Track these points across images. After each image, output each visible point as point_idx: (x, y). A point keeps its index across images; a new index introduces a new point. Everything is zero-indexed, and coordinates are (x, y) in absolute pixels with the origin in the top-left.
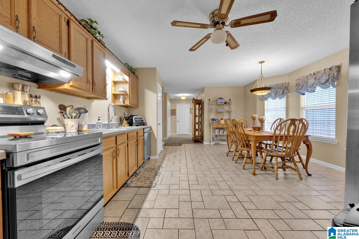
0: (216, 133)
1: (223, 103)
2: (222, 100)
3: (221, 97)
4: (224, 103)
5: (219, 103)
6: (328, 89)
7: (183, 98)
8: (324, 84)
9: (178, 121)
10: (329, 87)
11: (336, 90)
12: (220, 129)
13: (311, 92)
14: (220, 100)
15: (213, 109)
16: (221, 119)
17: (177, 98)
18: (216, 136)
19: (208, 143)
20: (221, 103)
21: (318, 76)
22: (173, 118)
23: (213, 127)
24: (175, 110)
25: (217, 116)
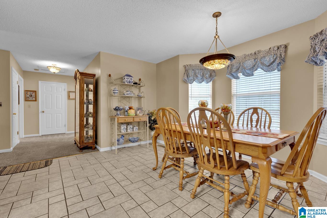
0: (122, 131)
1: (132, 84)
2: (131, 78)
3: (129, 74)
4: (134, 84)
5: (127, 83)
6: (273, 72)
7: (53, 70)
8: (269, 66)
9: (43, 112)
10: (274, 70)
11: (281, 74)
12: (128, 124)
13: (248, 76)
14: (128, 77)
15: (117, 91)
16: (130, 108)
17: (39, 71)
18: (123, 136)
19: (108, 149)
20: (129, 83)
21: (259, 56)
22: (29, 106)
23: (118, 121)
24: (35, 91)
25: (122, 104)
